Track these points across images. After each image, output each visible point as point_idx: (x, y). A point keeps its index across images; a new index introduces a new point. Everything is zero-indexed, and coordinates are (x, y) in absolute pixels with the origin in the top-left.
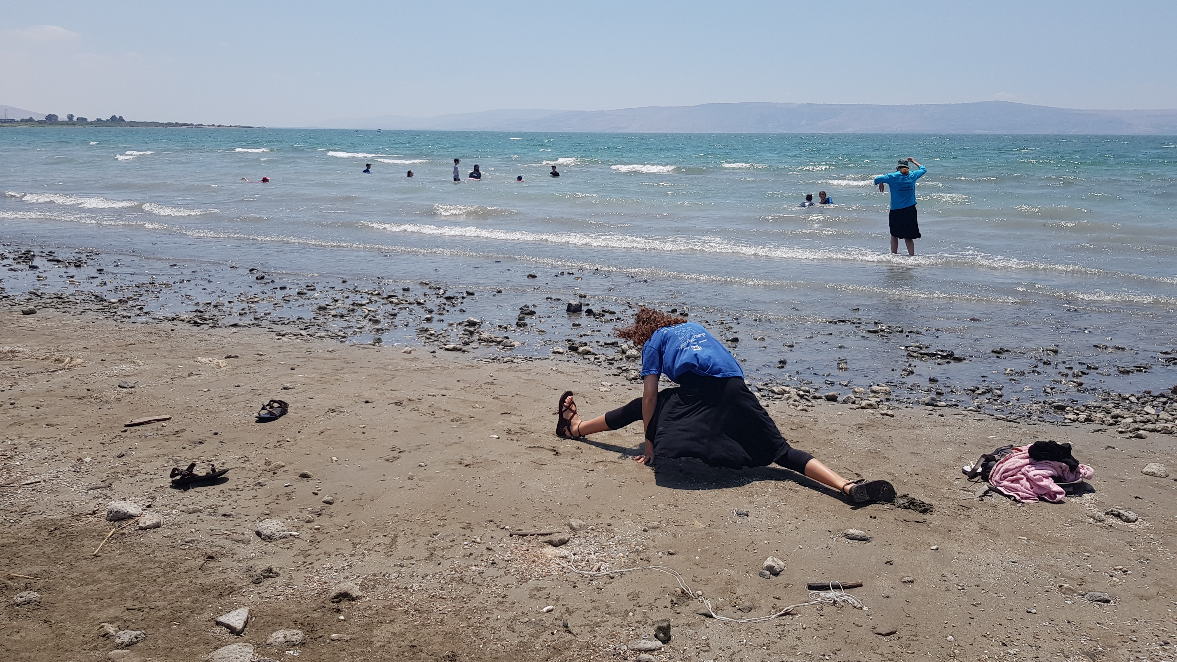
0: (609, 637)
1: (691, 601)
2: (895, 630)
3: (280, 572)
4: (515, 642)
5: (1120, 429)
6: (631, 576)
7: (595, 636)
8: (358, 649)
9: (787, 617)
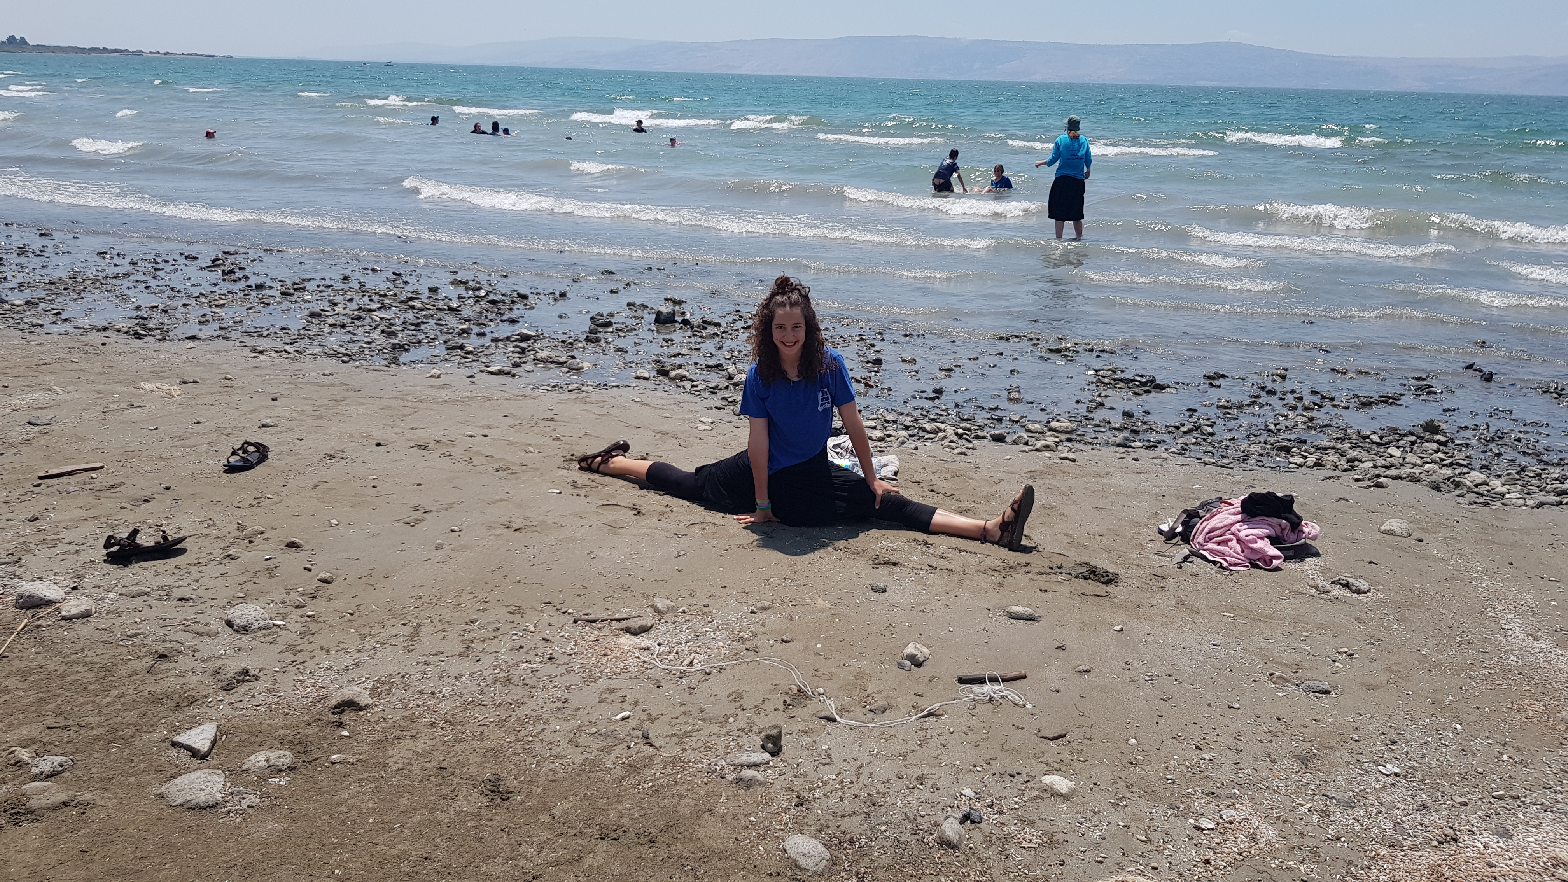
0: (702, 749)
1: (808, 701)
2: (1064, 732)
3: (260, 674)
4: (579, 759)
5: (1356, 477)
6: (733, 671)
7: (684, 750)
8: (368, 774)
9: (931, 719)
